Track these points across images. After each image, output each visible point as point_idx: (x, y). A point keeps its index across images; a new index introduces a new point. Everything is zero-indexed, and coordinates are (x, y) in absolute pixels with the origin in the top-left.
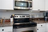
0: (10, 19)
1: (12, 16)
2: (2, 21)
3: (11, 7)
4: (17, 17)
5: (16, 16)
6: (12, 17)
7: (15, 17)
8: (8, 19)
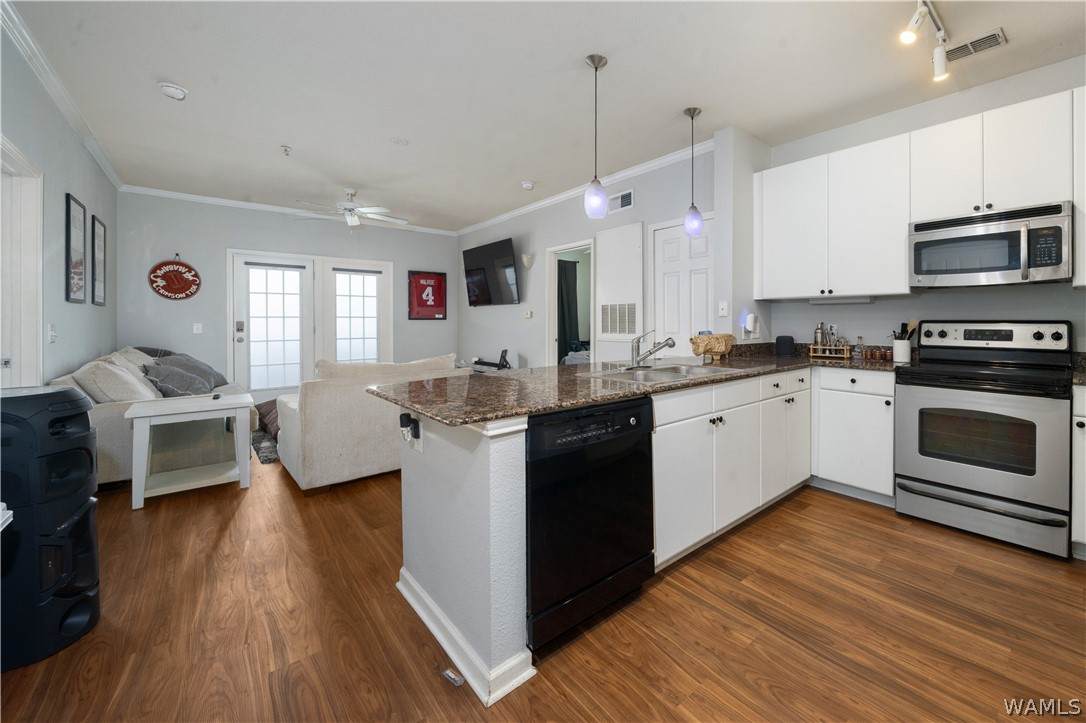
0: (891, 349)
1: (904, 326)
2: (846, 355)
3: (897, 279)
4: (943, 334)
5: (936, 328)
6: (904, 333)
7: (929, 334)
8: (878, 348)
